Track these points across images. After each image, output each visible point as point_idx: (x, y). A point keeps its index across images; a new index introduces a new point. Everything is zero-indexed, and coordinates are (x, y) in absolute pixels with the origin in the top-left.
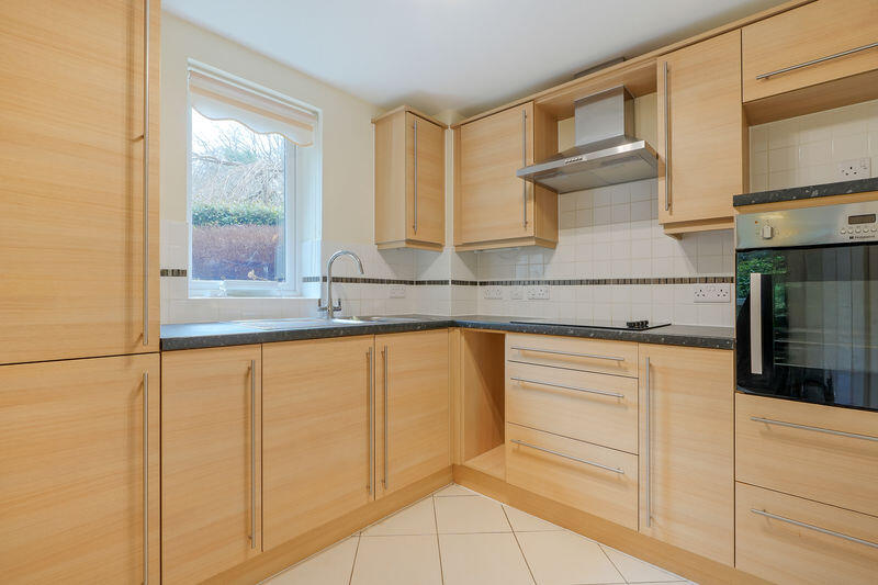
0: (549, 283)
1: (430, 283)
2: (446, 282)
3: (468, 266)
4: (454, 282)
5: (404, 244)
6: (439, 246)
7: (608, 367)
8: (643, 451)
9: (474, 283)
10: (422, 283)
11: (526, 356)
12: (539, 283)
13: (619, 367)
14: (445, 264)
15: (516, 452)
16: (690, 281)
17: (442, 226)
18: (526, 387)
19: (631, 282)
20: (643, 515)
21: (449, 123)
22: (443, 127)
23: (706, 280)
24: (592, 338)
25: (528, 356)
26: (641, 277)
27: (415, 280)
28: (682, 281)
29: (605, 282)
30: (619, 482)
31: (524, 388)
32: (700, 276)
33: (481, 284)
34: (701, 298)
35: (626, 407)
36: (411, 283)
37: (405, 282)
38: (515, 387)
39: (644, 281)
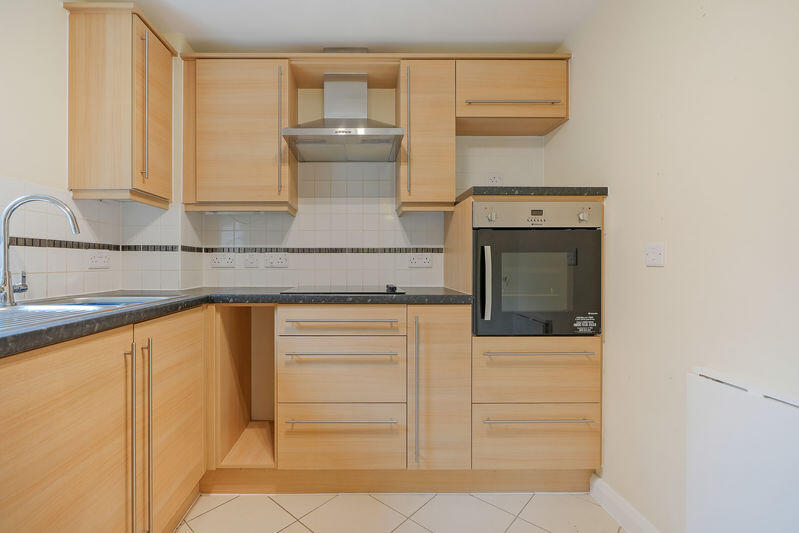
0: (287, 250)
1: (147, 248)
2: (173, 248)
3: (195, 229)
4: (184, 249)
5: (127, 195)
6: (164, 201)
7: (384, 329)
8: (412, 398)
9: (199, 250)
10: (136, 248)
11: (301, 328)
12: (277, 250)
13: (391, 328)
14: (171, 226)
15: (289, 433)
16: (407, 250)
17: (168, 177)
18: (300, 361)
19: (363, 251)
20: (411, 454)
21: (179, 49)
22: (173, 53)
23: (417, 250)
24: (371, 303)
25: (303, 328)
26: (371, 246)
27: (121, 245)
28: (400, 250)
29: (341, 250)
30: (391, 432)
31: (300, 362)
32: (412, 247)
33: (207, 250)
34: (414, 265)
35: (396, 363)
36: (117, 248)
37: (109, 247)
38: (287, 364)
39: (374, 251)
